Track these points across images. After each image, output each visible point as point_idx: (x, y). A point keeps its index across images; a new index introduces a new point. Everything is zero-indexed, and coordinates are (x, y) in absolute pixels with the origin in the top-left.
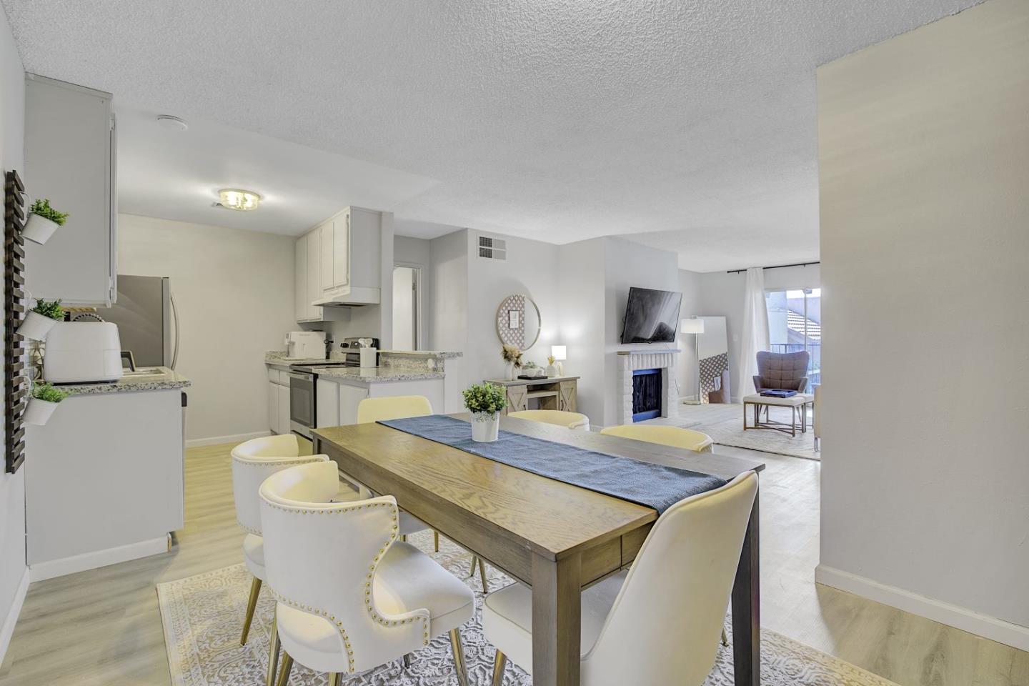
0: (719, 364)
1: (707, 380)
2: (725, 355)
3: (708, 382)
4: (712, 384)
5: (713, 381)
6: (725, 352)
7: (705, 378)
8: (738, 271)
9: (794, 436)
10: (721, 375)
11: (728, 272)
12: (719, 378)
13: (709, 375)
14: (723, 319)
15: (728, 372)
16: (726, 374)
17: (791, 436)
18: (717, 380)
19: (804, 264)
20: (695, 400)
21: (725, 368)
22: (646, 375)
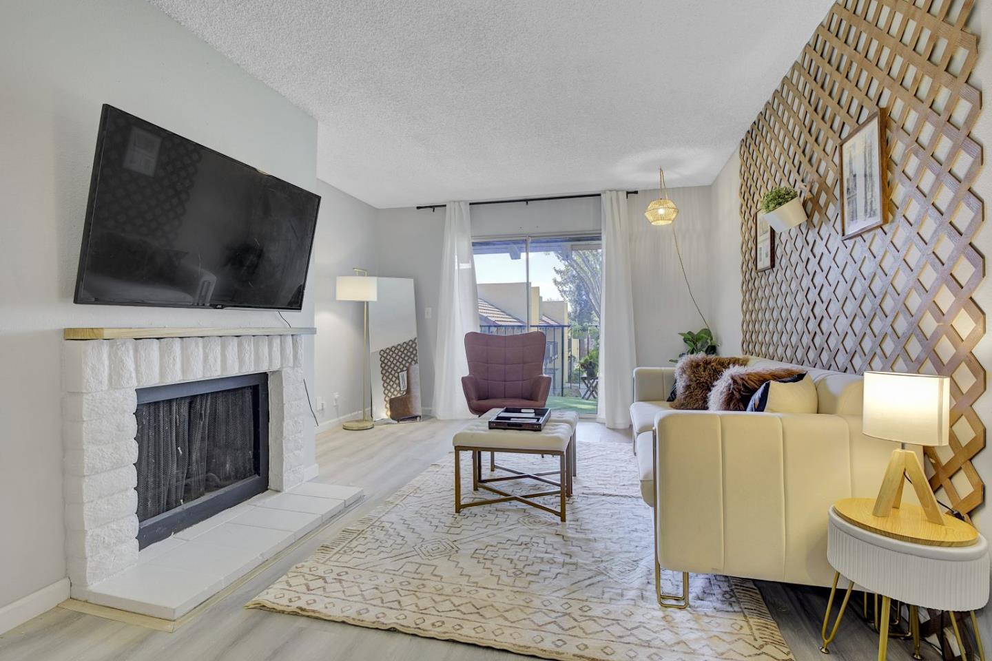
0: (406, 355)
1: (391, 376)
2: (413, 342)
3: (391, 380)
4: (397, 382)
5: (398, 378)
6: (413, 339)
7: (387, 374)
8: (433, 207)
9: (563, 520)
10: (408, 370)
11: (418, 208)
12: (405, 373)
13: (393, 369)
14: (409, 283)
15: (417, 366)
16: (415, 368)
17: (558, 519)
18: (403, 377)
19: (527, 201)
20: (364, 420)
21: (413, 360)
22: (215, 394)
